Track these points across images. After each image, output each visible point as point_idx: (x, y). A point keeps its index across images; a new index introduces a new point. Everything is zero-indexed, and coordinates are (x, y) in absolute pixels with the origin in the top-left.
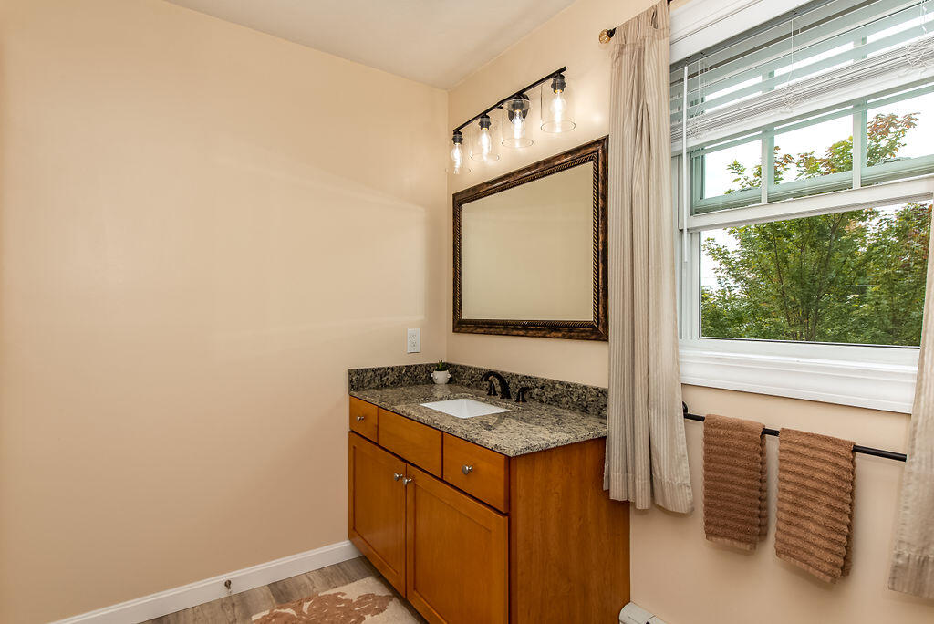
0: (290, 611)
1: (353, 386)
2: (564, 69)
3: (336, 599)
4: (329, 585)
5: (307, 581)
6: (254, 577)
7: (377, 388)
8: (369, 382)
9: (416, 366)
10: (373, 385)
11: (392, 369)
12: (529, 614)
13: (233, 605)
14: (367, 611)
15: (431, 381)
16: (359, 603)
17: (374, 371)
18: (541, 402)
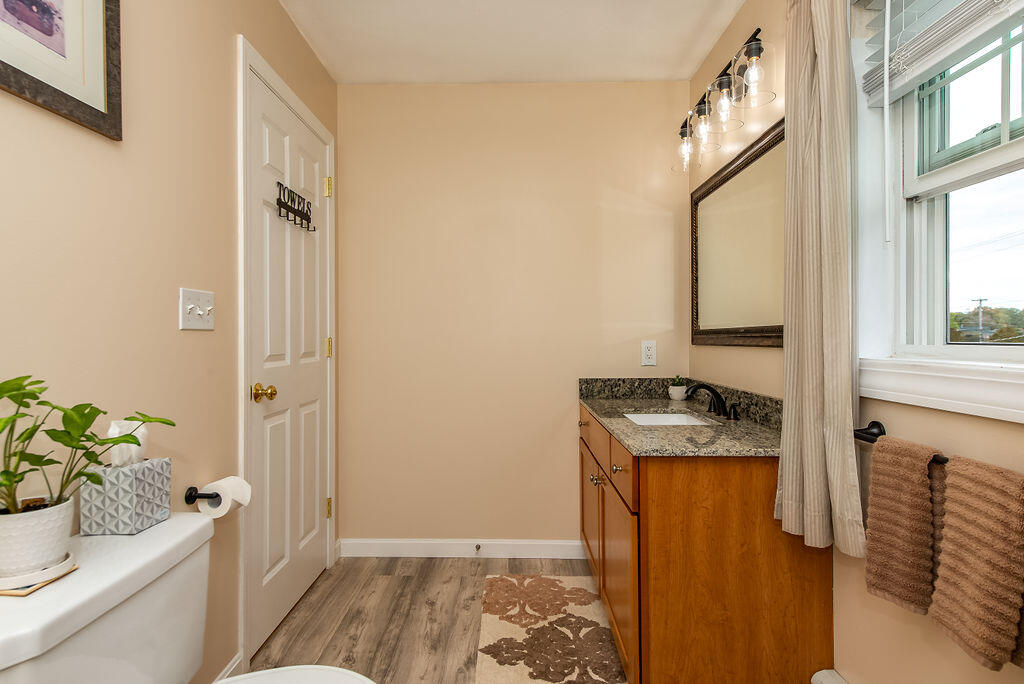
0: (515, 581)
1: (582, 395)
2: (759, 30)
3: (553, 583)
4: (554, 572)
5: (540, 565)
6: (500, 548)
7: (607, 398)
8: (599, 392)
9: (651, 380)
10: (602, 395)
11: (624, 381)
12: (666, 623)
13: (479, 565)
14: (572, 600)
15: (667, 396)
16: (570, 593)
17: (604, 381)
18: (756, 421)
